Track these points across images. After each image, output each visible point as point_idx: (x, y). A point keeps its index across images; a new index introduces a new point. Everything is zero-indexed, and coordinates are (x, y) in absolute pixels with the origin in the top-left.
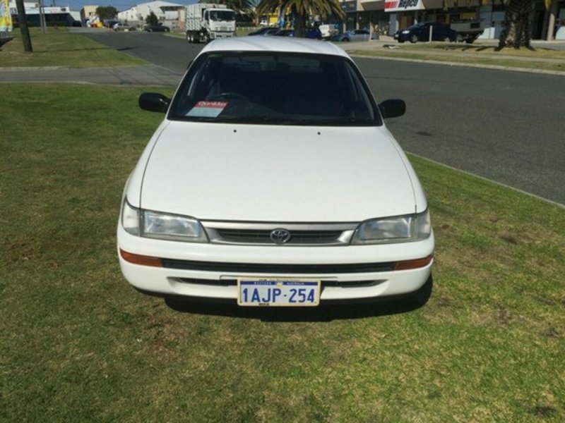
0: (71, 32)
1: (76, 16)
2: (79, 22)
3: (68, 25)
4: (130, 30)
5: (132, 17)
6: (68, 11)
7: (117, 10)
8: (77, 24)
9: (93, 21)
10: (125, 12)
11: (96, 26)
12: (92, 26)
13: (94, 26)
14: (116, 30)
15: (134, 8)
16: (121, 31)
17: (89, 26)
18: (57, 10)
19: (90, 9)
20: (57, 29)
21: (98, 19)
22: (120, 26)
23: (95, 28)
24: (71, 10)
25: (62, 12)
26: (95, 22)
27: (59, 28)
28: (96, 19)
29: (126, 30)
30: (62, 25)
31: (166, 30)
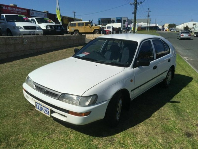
0: (157, 32)
1: (160, 27)
2: (161, 29)
3: (157, 30)
4: (177, 32)
5: (181, 27)
6: (157, 25)
7: (176, 25)
8: (160, 30)
9: (166, 29)
10: (179, 26)
11: (167, 30)
12: (165, 30)
13: (166, 30)
14: (172, 32)
15: (182, 24)
16: (173, 32)
17: (164, 30)
18: (154, 25)
19: (166, 25)
20: (152, 31)
21: (168, 28)
22: (174, 31)
23: (166, 31)
24: (158, 25)
25: (155, 26)
26: (167, 29)
27: (153, 31)
28: (167, 28)
29: (175, 32)
30: (154, 30)
31: (191, 32)
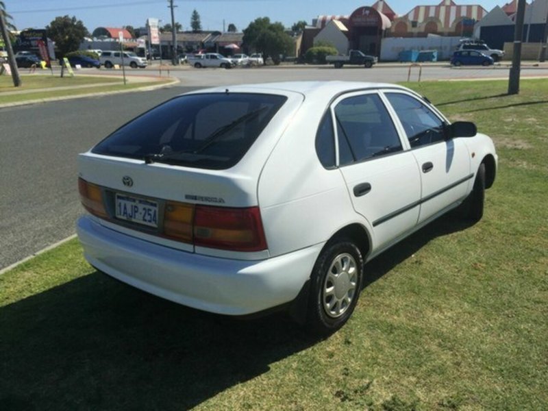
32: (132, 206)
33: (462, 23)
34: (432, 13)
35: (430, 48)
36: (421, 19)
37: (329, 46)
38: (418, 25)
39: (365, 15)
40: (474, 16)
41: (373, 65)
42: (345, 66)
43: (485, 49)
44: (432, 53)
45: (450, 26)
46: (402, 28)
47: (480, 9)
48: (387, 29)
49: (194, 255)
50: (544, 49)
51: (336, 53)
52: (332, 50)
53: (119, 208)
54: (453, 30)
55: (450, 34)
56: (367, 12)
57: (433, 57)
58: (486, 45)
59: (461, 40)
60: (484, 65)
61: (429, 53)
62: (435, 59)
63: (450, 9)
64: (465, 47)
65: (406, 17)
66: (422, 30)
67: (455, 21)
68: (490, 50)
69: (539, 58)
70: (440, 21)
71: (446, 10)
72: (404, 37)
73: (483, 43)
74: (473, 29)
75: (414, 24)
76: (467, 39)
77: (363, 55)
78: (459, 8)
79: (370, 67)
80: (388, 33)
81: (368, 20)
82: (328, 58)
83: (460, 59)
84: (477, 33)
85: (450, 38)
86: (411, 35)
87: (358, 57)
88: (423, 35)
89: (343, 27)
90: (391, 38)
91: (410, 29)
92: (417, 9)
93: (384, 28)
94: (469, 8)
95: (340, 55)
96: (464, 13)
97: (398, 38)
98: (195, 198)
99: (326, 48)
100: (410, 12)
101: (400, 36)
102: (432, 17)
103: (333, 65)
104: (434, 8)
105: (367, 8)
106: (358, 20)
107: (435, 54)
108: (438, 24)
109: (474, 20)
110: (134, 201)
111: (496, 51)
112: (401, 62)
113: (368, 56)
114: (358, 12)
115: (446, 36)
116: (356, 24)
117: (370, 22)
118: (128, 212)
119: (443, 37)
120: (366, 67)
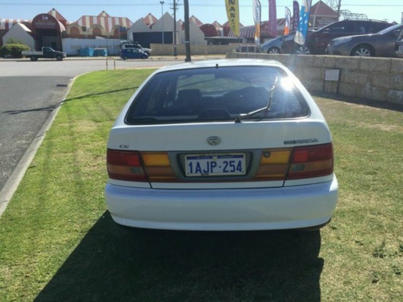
32: (208, 163)
33: (119, 30)
34: (95, 22)
35: (100, 47)
36: (88, 26)
37: (21, 44)
38: (87, 30)
39: (46, 20)
40: (125, 25)
41: (63, 59)
42: (39, 59)
43: (139, 47)
44: (103, 50)
45: (110, 31)
46: (75, 31)
47: (127, 20)
48: (63, 31)
49: (283, 188)
50: (175, 49)
51: (28, 49)
52: (24, 46)
53: (189, 168)
54: (113, 34)
55: (111, 37)
56: (47, 18)
57: (105, 53)
58: (139, 45)
59: (122, 42)
60: (142, 58)
61: (101, 50)
62: (106, 55)
63: (107, 19)
64: (126, 46)
65: (76, 23)
66: (91, 33)
67: (113, 28)
68: (143, 49)
69: (173, 53)
70: (102, 27)
71: (105, 19)
72: (78, 38)
73: (137, 44)
74: (127, 34)
75: (84, 29)
76: (125, 41)
77: (54, 51)
78: (113, 19)
79: (61, 60)
80: (65, 35)
81: (48, 24)
82: (23, 53)
83: (127, 54)
84: (131, 37)
85: (112, 40)
86: (83, 37)
87: (50, 52)
88: (92, 37)
89: (27, 29)
90: (69, 39)
91: (81, 33)
92: (84, 18)
93: (61, 31)
94: (120, 19)
95: (32, 51)
96: (117, 23)
97: (74, 39)
98: (294, 142)
99: (19, 45)
100: (79, 20)
101: (75, 37)
102: (96, 25)
103: (29, 59)
104: (96, 18)
105: (45, 15)
106: (39, 24)
107: (106, 51)
108: (102, 30)
109: (125, 28)
110: (211, 157)
111: (147, 49)
112: (82, 56)
113: (57, 52)
114: (39, 18)
115: (109, 38)
116: (38, 27)
117: (49, 26)
118: (202, 169)
119: (107, 39)
120: (58, 60)
